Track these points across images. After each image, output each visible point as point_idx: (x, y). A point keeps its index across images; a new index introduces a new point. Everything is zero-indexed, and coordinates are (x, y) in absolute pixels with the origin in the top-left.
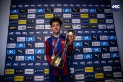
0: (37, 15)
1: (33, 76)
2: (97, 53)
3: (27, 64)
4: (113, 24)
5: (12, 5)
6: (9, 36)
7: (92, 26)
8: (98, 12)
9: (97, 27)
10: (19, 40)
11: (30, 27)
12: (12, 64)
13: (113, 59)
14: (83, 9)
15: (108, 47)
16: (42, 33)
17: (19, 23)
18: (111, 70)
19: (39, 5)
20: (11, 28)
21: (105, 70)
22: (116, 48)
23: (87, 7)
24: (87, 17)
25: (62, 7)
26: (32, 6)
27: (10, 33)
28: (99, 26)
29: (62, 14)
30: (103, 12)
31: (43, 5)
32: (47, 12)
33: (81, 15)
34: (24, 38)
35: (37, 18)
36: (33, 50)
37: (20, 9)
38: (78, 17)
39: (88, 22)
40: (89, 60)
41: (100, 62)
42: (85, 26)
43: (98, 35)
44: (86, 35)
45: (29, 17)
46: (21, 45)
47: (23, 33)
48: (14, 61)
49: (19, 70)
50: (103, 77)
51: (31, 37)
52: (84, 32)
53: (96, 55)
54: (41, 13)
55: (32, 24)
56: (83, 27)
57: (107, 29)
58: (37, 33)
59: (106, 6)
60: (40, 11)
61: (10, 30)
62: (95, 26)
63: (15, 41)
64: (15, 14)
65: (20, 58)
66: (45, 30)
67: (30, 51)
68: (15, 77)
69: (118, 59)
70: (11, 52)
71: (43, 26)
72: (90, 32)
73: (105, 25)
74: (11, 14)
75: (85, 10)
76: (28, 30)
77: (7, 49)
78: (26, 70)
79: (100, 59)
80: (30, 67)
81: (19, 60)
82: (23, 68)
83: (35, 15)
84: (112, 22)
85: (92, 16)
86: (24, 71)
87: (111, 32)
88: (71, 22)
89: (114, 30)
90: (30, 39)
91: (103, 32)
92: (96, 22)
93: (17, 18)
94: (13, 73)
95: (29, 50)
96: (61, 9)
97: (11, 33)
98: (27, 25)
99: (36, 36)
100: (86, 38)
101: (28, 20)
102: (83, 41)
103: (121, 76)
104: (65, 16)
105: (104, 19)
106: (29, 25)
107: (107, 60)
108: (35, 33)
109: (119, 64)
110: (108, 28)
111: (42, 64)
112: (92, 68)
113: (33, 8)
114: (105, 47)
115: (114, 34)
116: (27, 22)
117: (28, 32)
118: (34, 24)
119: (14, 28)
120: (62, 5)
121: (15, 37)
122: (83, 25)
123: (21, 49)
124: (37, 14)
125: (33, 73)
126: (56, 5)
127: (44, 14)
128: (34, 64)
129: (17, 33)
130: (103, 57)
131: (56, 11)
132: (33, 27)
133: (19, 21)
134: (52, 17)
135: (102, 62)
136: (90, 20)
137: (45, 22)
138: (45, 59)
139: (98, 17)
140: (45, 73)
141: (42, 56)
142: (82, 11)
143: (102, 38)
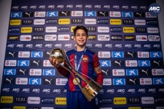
0: (48, 20)
1: (39, 107)
2: (133, 77)
3: (31, 90)
5: (12, 5)
6: (8, 50)
7: (127, 38)
8: (137, 17)
9: (134, 39)
10: (21, 55)
11: (37, 38)
12: (11, 89)
14: (114, 13)
15: (149, 69)
16: (53, 46)
17: (22, 32)
18: (153, 103)
19: (51, 6)
20: (11, 38)
21: (143, 102)
22: (162, 70)
23: (120, 10)
24: (120, 23)
25: (84, 9)
26: (40, 7)
27: (9, 46)
28: (137, 36)
29: (82, 19)
30: (143, 17)
31: (56, 6)
32: (61, 16)
33: (111, 20)
34: (28, 53)
35: (47, 24)
36: (40, 70)
37: (24, 11)
38: (107, 24)
39: (121, 31)
40: (120, 87)
42: (116, 38)
43: (135, 51)
44: (117, 50)
45: (36, 22)
46: (23, 63)
47: (27, 46)
48: (13, 85)
49: (20, 98)
51: (37, 51)
52: (114, 45)
53: (131, 80)
54: (53, 18)
56: (113, 38)
57: (148, 42)
58: (46, 45)
60: (52, 14)
61: (9, 42)
62: (131, 38)
64: (17, 18)
65: (22, 81)
66: (57, 42)
67: (36, 72)
68: (15, 107)
70: (10, 71)
71: (55, 36)
72: (123, 45)
73: (146, 37)
74: (11, 19)
76: (33, 42)
77: (5, 67)
78: (29, 98)
79: (137, 86)
80: (35, 95)
81: (20, 83)
82: (26, 96)
83: (44, 20)
84: (157, 32)
85: (127, 22)
86: (26, 100)
87: (155, 46)
88: (96, 30)
89: (159, 43)
90: (37, 54)
91: (142, 45)
92: (133, 32)
93: (19, 24)
94: (11, 102)
95: (35, 70)
96: (82, 12)
97: (11, 46)
99: (45, 50)
100: (118, 54)
101: (34, 27)
102: (112, 59)
104: (87, 22)
105: (145, 28)
106: (35, 34)
107: (147, 87)
108: (44, 46)
110: (150, 40)
111: (52, 90)
112: (125, 98)
113: (41, 10)
114: (145, 68)
115: (159, 50)
116: (33, 30)
117: (34, 45)
118: (42, 34)
120: (84, 6)
121: (16, 50)
123: (23, 68)
124: (47, 18)
125: (39, 103)
126: (74, 6)
127: (57, 19)
128: (41, 90)
129: (19, 46)
130: (141, 84)
131: (74, 14)
132: (41, 38)
133: (23, 28)
134: (69, 23)
135: (140, 90)
136: (124, 28)
137: (58, 30)
138: (57, 84)
139: (136, 24)
140: (57, 103)
141: (53, 79)
142: (112, 15)
143: (140, 55)
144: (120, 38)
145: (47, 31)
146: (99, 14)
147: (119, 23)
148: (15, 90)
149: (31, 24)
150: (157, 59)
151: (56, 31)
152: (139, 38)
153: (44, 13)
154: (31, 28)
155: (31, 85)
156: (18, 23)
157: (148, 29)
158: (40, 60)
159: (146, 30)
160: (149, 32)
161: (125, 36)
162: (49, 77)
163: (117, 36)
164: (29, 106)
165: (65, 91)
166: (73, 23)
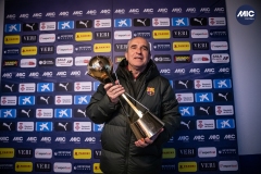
0: (59, 35)
1: (50, 162)
2: (186, 118)
3: (39, 139)
4: (228, 52)
5: (6, 13)
6: (4, 81)
7: (178, 59)
9: (189, 61)
10: (23, 89)
12: (11, 138)
13: (222, 132)
14: (160, 20)
15: (211, 106)
16: (68, 74)
18: (215, 155)
19: (64, 14)
20: (7, 64)
21: (201, 155)
22: (231, 107)
23: (170, 15)
24: (168, 37)
25: (113, 16)
27: (5, 75)
28: (195, 56)
29: (111, 31)
30: (205, 25)
31: (71, 13)
32: (79, 28)
33: (155, 32)
34: (33, 85)
35: (59, 42)
36: (51, 110)
37: (23, 22)
38: (148, 38)
39: (170, 49)
42: (161, 60)
43: (190, 78)
46: (27, 100)
47: (31, 74)
48: (14, 132)
50: (195, 170)
51: (46, 82)
53: (183, 123)
54: (67, 32)
55: (48, 56)
56: (157, 59)
57: (211, 65)
58: (59, 74)
59: (212, 9)
60: (66, 25)
61: (4, 69)
63: (15, 92)
64: (14, 33)
66: (74, 68)
67: (45, 113)
68: (17, 163)
69: (233, 131)
70: (8, 113)
71: (71, 58)
72: (172, 71)
73: (208, 56)
74: (6, 34)
76: (40, 69)
77: (1, 107)
78: (37, 150)
79: (193, 131)
80: (45, 145)
81: (23, 130)
82: (32, 147)
83: (53, 35)
84: (226, 49)
85: (178, 34)
86: (33, 153)
87: (221, 70)
89: (229, 65)
90: (45, 87)
91: (202, 70)
93: (18, 42)
94: (12, 156)
95: (44, 111)
96: (109, 21)
97: (8, 75)
98: (39, 57)
99: (56, 80)
101: (40, 46)
104: (118, 36)
105: (207, 42)
106: (42, 57)
107: (207, 133)
108: (54, 74)
109: (234, 144)
110: (214, 61)
112: (173, 150)
113: (50, 19)
114: (205, 104)
115: (229, 76)
116: (39, 51)
117: (41, 73)
118: (51, 56)
119: (12, 63)
120: (112, 12)
121: (16, 82)
123: (27, 107)
124: (58, 32)
126: (98, 12)
127: (72, 32)
128: (53, 139)
129: (19, 75)
130: (198, 128)
131: (98, 24)
132: (50, 62)
133: (23, 48)
134: (90, 38)
135: (196, 138)
136: (174, 44)
137: (75, 51)
138: (75, 130)
139: (193, 36)
140: (75, 157)
141: (69, 122)
142: (156, 23)
143: (198, 85)
144: (167, 59)
145: (59, 52)
146: (136, 24)
147: (166, 35)
148: (16, 139)
149: (35, 42)
150: (223, 91)
151: (71, 52)
152: (197, 58)
153: (54, 23)
154: (35, 48)
155: (39, 132)
156: (16, 40)
157: (212, 43)
159: (209, 45)
160: (213, 49)
162: (64, 120)
163: (163, 56)
164: (37, 162)
165: (87, 139)
166: (97, 39)
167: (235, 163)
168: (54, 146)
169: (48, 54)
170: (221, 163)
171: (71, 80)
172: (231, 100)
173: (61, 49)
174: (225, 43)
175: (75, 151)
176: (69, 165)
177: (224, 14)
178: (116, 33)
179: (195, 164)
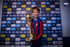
0: (17, 6)
1: (15, 38)
2: (49, 27)
3: (12, 32)
4: (60, 11)
6: (3, 17)
7: (47, 12)
8: (51, 4)
9: (50, 13)
10: (8, 19)
11: (14, 12)
12: (4, 32)
14: (43, 2)
15: (55, 24)
18: (56, 36)
20: (4, 13)
21: (53, 36)
23: (45, 1)
24: (45, 7)
28: (51, 12)
29: (31, 5)
30: (54, 4)
32: (23, 4)
36: (15, 25)
37: (8, 2)
39: (45, 10)
40: (45, 30)
41: (51, 32)
42: (43, 12)
43: (50, 17)
44: (44, 17)
45: (13, 7)
46: (9, 22)
48: (5, 30)
50: (51, 40)
51: (14, 18)
52: (42, 15)
54: (19, 5)
56: (42, 12)
57: (55, 14)
58: (17, 15)
60: (19, 3)
61: (3, 14)
62: (49, 12)
63: (6, 20)
64: (5, 5)
65: (8, 29)
66: (21, 14)
68: (6, 38)
69: (61, 30)
70: (4, 25)
71: (20, 12)
72: (46, 15)
73: (55, 12)
74: (3, 5)
75: (44, 3)
76: (12, 14)
77: (2, 24)
78: (11, 35)
79: (51, 30)
80: (13, 34)
82: (10, 34)
83: (16, 6)
85: (47, 6)
86: (10, 36)
87: (58, 15)
89: (60, 14)
90: (14, 19)
91: (53, 15)
92: (50, 10)
93: (7, 7)
94: (5, 36)
95: (13, 25)
96: (30, 2)
99: (16, 17)
100: (44, 18)
101: (12, 8)
103: (62, 40)
105: (55, 8)
106: (13, 11)
107: (54, 31)
109: (61, 33)
111: (19, 32)
112: (46, 35)
113: (15, 2)
114: (54, 24)
115: (60, 17)
116: (12, 10)
117: (12, 15)
118: (15, 11)
119: (5, 13)
121: (6, 17)
122: (42, 11)
123: (9, 24)
124: (17, 5)
125: (15, 37)
127: (21, 5)
128: (15, 32)
129: (7, 16)
131: (27, 3)
132: (15, 12)
133: (8, 9)
134: (25, 7)
135: (52, 32)
140: (21, 37)
141: (20, 28)
142: (42, 3)
143: (52, 19)
144: (45, 12)
145: (17, 10)
146: (37, 3)
150: (58, 20)
151: (20, 10)
152: (52, 12)
153: (16, 3)
154: (11, 9)
155: (12, 30)
156: (6, 7)
158: (15, 21)
159: (55, 9)
161: (47, 11)
162: (18, 27)
163: (44, 11)
164: (11, 38)
165: (24, 32)
166: (27, 7)
167: (61, 38)
168: (16, 34)
169: (14, 10)
170: (58, 38)
171: (20, 17)
172: (60, 23)
173: (18, 9)
174: (59, 9)
175: (21, 35)
176: (20, 39)
177: (59, 2)
178: (32, 5)
179: (51, 38)
